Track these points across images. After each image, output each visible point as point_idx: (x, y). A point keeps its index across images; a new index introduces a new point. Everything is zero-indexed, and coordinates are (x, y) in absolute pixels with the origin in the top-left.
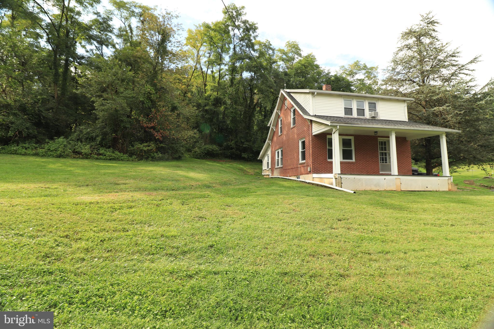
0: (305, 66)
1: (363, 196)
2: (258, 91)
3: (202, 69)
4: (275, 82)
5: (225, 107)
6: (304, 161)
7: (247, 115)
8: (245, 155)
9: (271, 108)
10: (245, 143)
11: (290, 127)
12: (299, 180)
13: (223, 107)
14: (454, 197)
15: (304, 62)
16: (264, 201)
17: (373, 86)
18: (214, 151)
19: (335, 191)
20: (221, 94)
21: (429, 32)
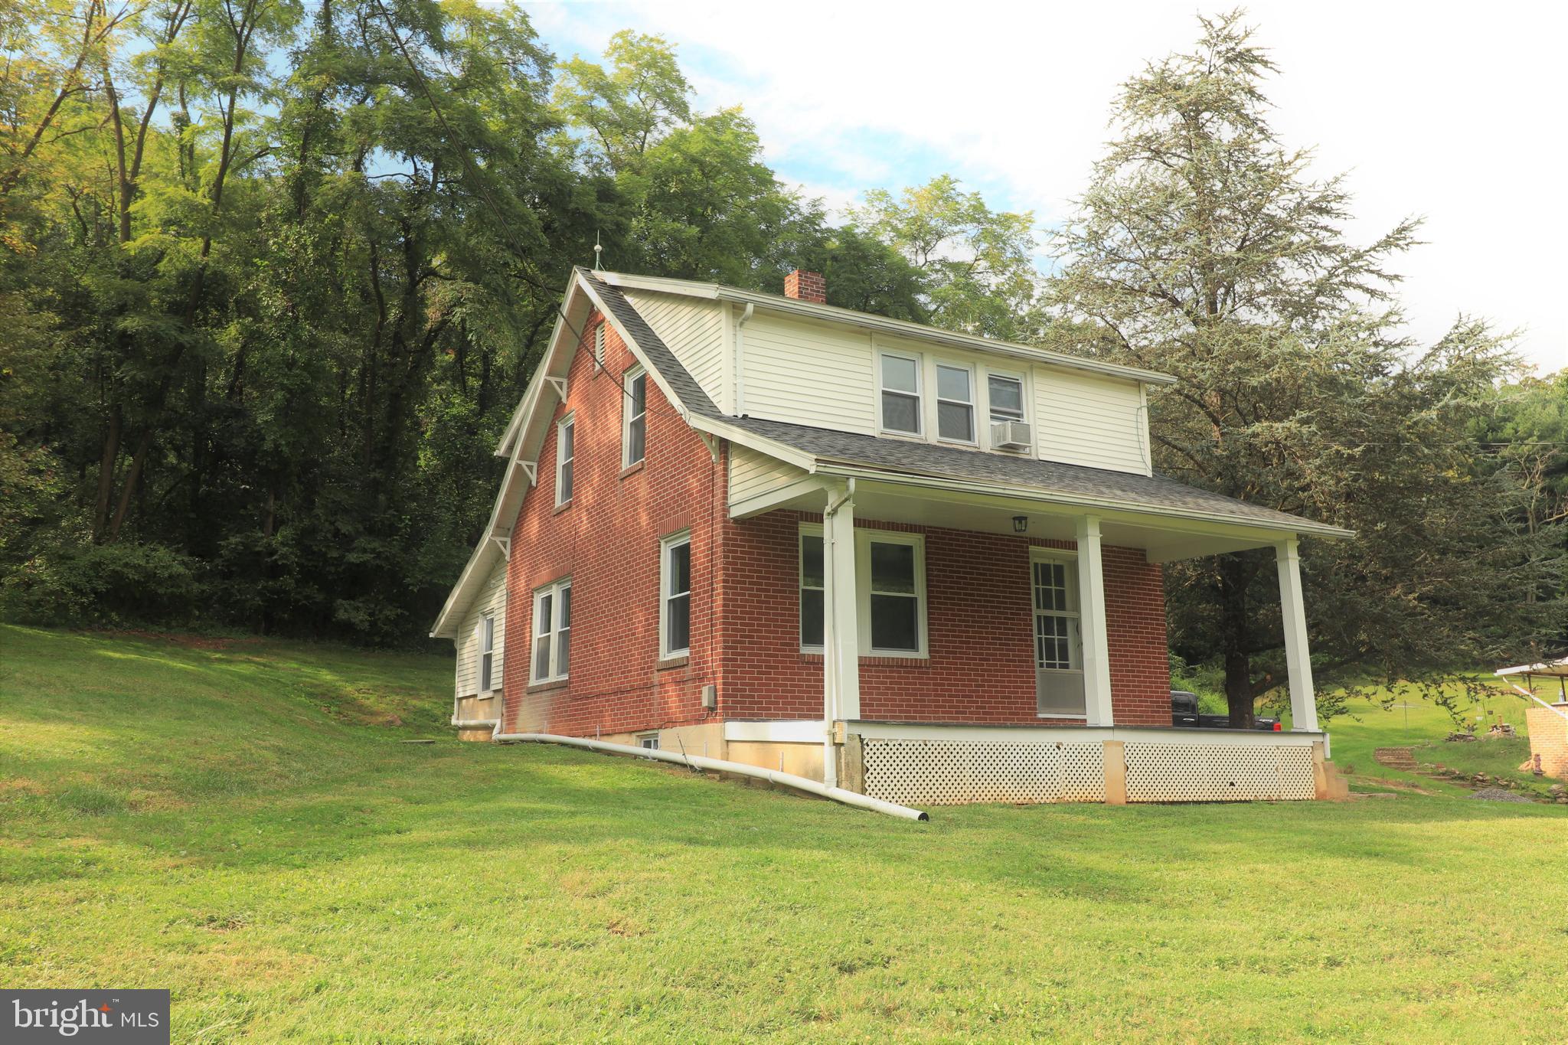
0: (702, 165)
1: (960, 835)
2: (449, 262)
3: (113, 96)
4: (547, 228)
5: (245, 327)
6: (685, 653)
7: (381, 385)
8: (357, 609)
9: (522, 358)
10: (362, 542)
11: (617, 467)
12: (652, 752)
13: (233, 329)
14: (1338, 827)
15: (700, 147)
16: (450, 883)
17: (1013, 301)
18: (160, 582)
19: (832, 813)
20: (226, 256)
21: (1234, 97)
